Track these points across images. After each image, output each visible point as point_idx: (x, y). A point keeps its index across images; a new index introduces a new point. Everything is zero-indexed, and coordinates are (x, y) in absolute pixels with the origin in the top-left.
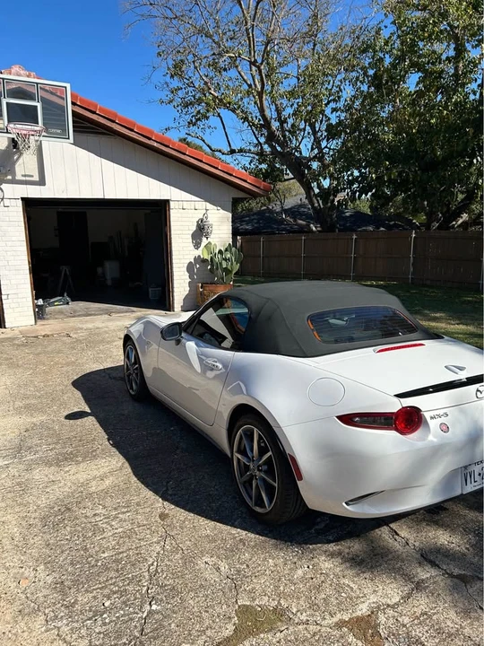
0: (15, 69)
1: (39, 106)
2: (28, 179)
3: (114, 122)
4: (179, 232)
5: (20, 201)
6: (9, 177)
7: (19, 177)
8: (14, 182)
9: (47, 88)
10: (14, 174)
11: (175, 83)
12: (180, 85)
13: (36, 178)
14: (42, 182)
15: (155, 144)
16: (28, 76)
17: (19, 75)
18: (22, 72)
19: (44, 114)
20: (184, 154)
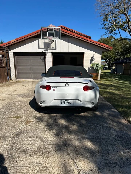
0: (51, 25)
1: (54, 32)
2: (53, 48)
3: (71, 34)
4: (86, 60)
5: (51, 53)
6: (49, 48)
7: (51, 48)
8: (50, 49)
9: (57, 28)
10: (50, 47)
11: (106, 22)
12: (108, 23)
13: (55, 48)
14: (56, 49)
15: (80, 39)
16: (53, 27)
17: (51, 27)
18: (52, 26)
19: (55, 34)
20: (87, 40)
